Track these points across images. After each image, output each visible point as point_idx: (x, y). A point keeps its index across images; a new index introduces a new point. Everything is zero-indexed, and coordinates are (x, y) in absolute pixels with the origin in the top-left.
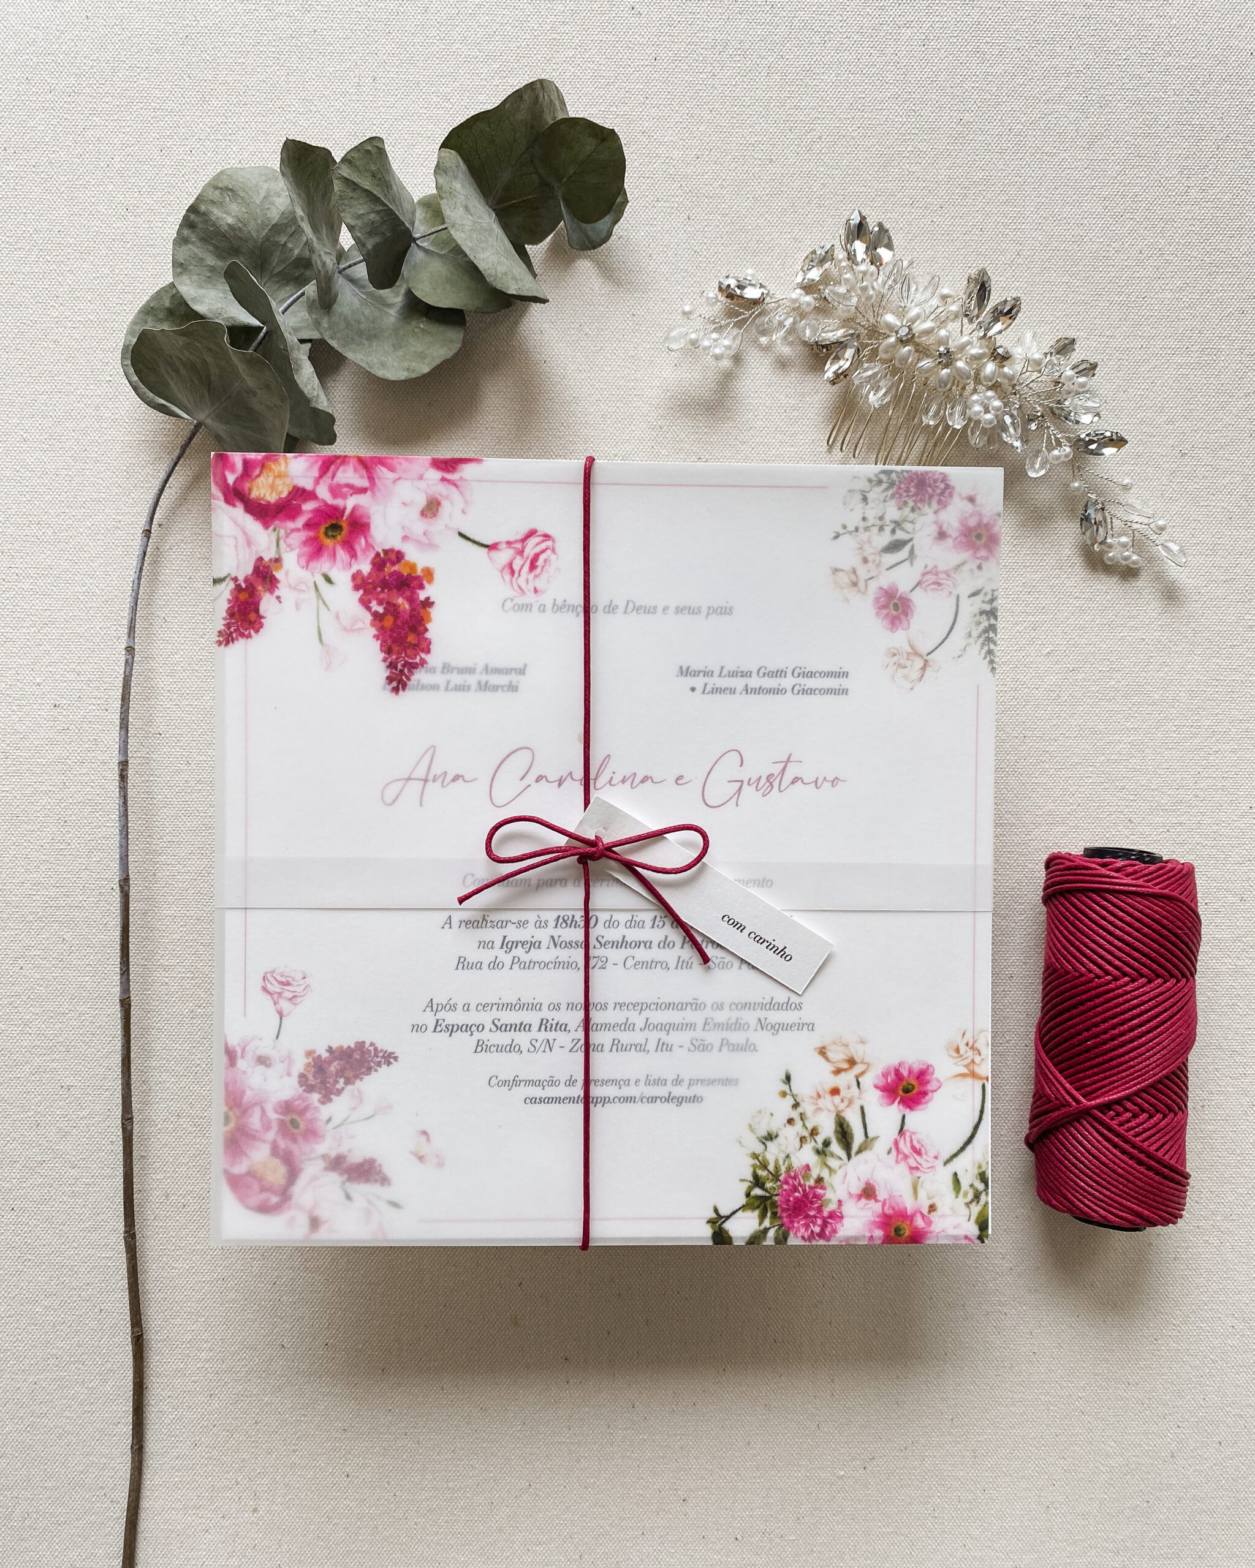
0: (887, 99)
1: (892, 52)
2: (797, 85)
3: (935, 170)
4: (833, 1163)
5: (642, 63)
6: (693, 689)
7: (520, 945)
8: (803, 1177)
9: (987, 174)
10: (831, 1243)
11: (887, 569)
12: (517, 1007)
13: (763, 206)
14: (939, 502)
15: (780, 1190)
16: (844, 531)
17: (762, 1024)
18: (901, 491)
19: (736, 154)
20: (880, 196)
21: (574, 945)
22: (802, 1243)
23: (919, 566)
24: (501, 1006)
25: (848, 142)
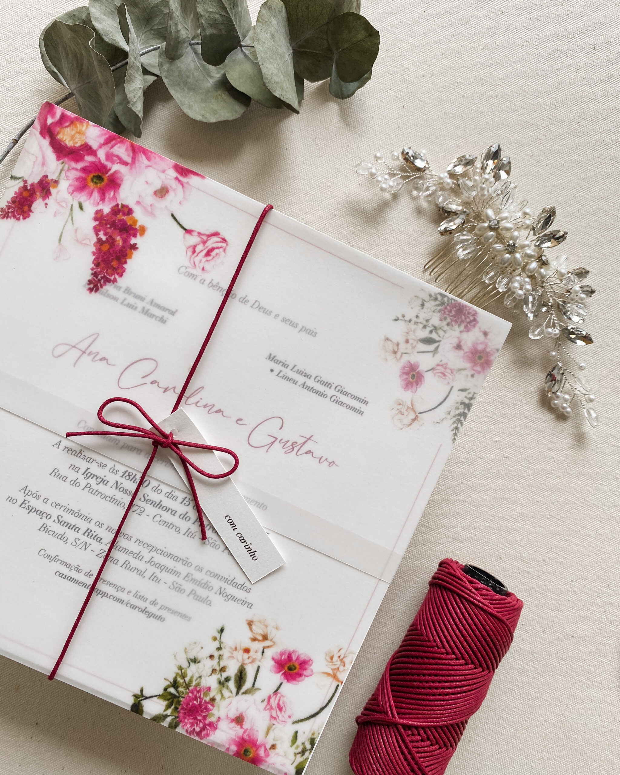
0: (543, 92)
1: (557, 68)
2: (497, 62)
3: (552, 144)
4: (226, 692)
5: (416, 10)
6: (272, 371)
7: (95, 478)
8: (204, 694)
9: (580, 159)
10: (201, 741)
11: (418, 352)
12: (77, 514)
13: (448, 119)
14: (466, 327)
15: (186, 695)
16: (402, 318)
17: (221, 591)
18: (446, 310)
19: (446, 84)
20: (515, 143)
21: (128, 492)
22: (185, 733)
23: (437, 358)
24: (67, 509)
25: (511, 106)
